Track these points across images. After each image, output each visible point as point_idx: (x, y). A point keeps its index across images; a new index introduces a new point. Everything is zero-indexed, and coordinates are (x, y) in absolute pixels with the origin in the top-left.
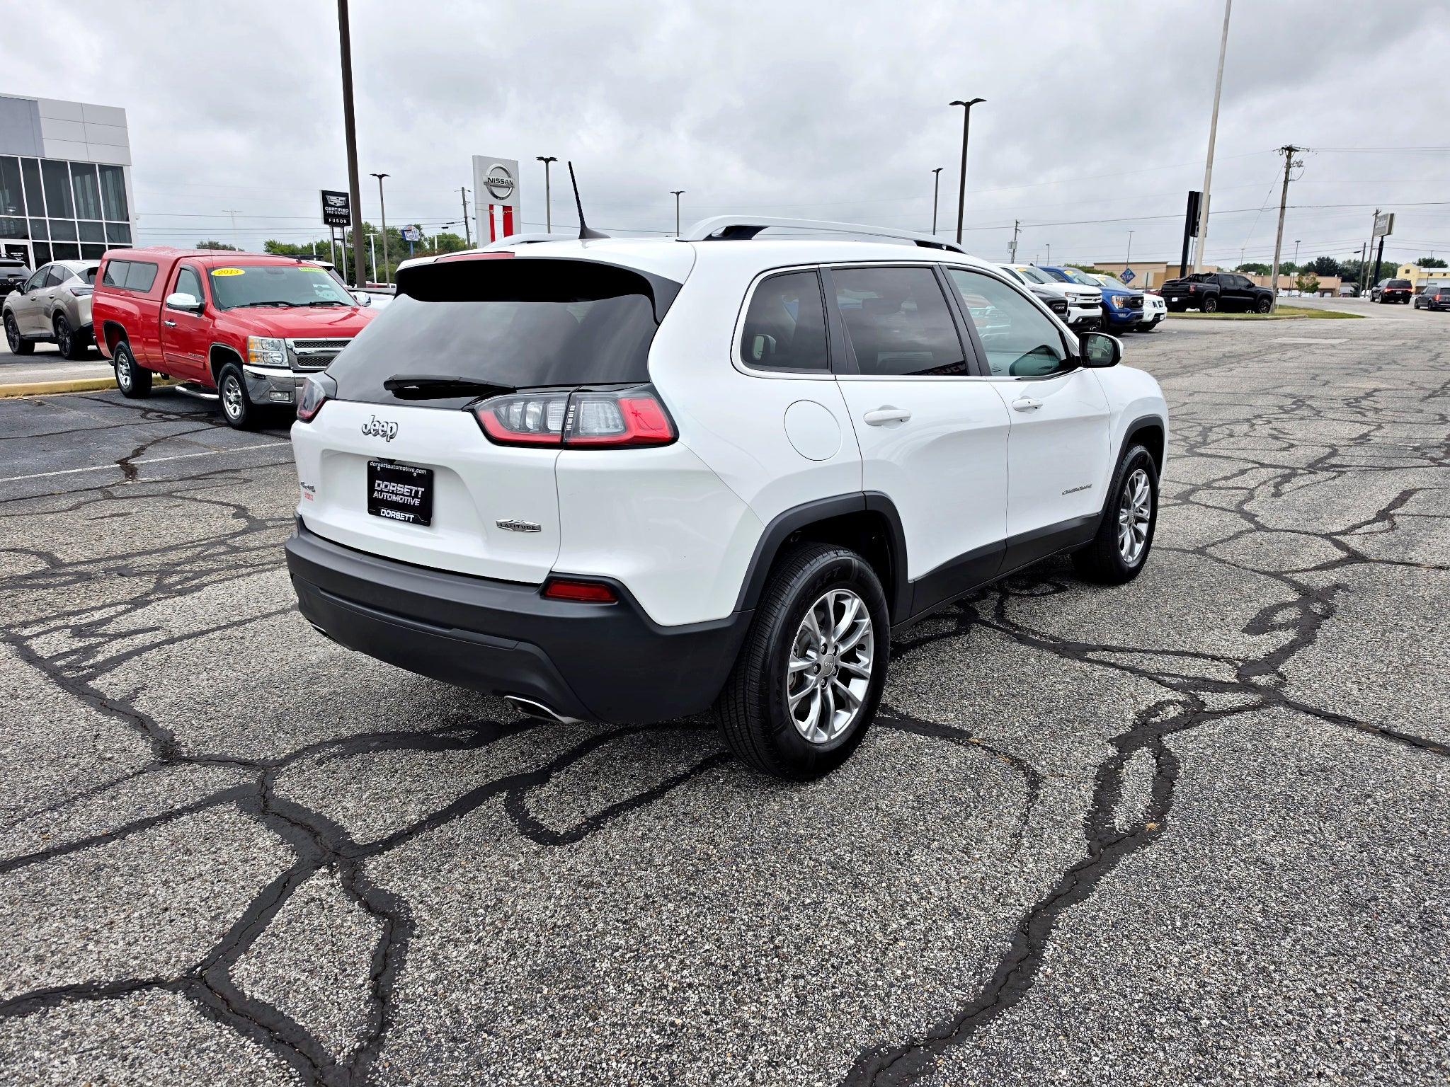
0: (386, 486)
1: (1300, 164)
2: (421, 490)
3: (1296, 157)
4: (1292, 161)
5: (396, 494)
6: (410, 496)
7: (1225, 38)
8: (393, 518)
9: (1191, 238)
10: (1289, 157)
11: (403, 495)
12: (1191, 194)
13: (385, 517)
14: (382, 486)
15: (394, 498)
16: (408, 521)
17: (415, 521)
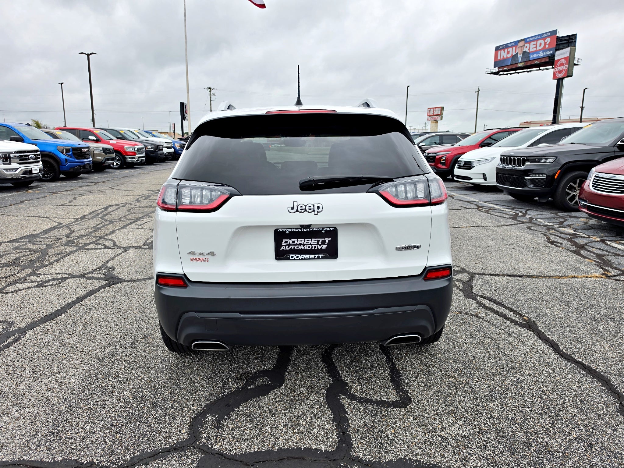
0: (293, 242)
1: (214, 94)
2: (328, 239)
3: (212, 91)
4: (211, 93)
5: (304, 245)
6: (318, 244)
7: (186, 42)
8: (303, 259)
9: (184, 121)
10: (210, 91)
11: (310, 245)
12: (181, 103)
13: (294, 259)
14: (289, 242)
15: (302, 247)
16: (318, 258)
17: (326, 258)
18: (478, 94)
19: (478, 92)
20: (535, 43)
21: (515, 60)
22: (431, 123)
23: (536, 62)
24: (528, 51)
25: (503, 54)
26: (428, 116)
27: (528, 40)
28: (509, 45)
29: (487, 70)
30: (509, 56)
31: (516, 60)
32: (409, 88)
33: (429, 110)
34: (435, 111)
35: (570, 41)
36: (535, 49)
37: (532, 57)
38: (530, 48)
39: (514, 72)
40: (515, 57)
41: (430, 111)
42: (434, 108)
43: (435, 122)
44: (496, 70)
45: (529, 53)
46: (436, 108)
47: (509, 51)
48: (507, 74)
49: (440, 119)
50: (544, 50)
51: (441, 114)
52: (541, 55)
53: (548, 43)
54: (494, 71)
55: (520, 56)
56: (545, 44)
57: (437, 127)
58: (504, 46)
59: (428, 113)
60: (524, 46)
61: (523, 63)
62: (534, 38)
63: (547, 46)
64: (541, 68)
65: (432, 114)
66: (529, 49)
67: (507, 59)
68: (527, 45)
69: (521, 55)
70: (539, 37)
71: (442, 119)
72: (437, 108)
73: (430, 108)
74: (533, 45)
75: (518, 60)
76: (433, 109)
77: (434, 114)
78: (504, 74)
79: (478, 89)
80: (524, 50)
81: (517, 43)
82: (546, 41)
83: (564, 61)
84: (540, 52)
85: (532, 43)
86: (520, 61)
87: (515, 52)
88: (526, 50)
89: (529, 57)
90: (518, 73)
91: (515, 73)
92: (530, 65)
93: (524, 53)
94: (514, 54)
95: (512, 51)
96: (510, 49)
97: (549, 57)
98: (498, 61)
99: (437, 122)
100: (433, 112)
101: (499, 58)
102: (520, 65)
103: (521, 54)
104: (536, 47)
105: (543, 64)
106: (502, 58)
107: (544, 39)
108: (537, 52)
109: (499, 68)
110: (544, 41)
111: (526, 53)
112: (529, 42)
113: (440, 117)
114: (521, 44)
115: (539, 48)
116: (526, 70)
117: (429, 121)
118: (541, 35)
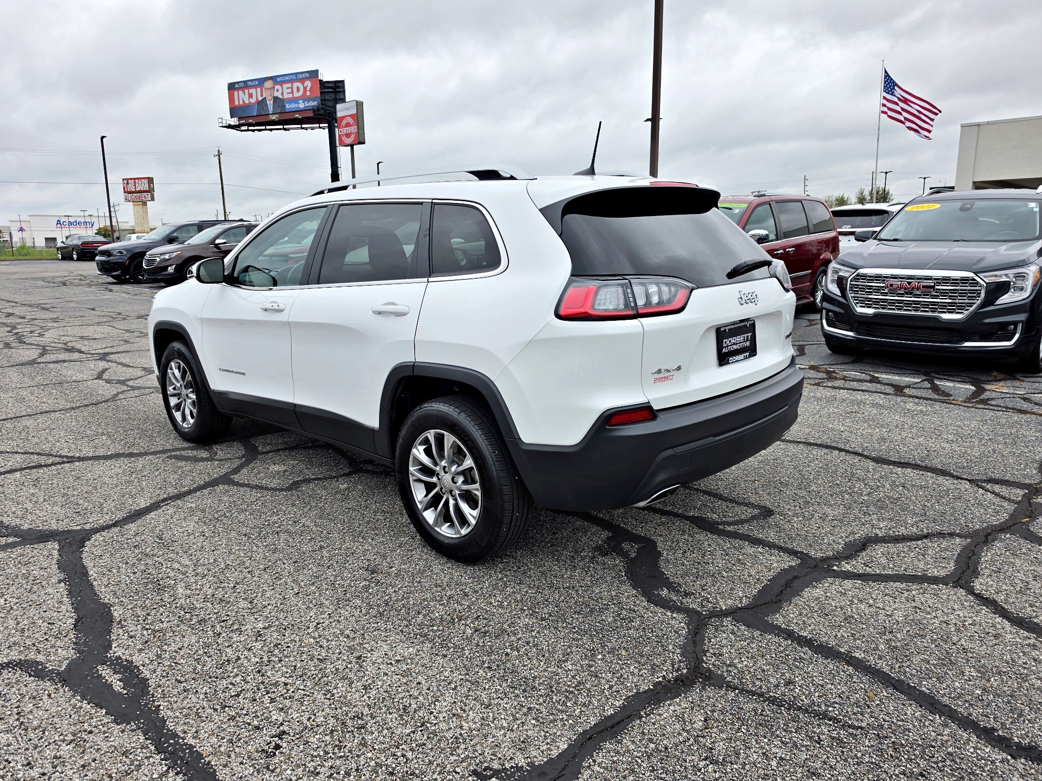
0: (730, 342)
2: (750, 334)
5: (736, 344)
6: (745, 341)
8: (737, 361)
11: (740, 343)
13: (733, 362)
14: (728, 342)
15: (735, 347)
16: (747, 358)
17: (750, 356)
18: (219, 159)
19: (219, 156)
20: (289, 85)
21: (263, 109)
22: (134, 205)
23: (296, 116)
24: (280, 96)
25: (242, 98)
26: (125, 192)
27: (278, 79)
28: (250, 83)
29: (220, 120)
30: (253, 100)
31: (265, 108)
32: (104, 139)
33: (125, 181)
34: (137, 185)
35: (337, 90)
36: (291, 96)
37: (288, 107)
38: (283, 92)
39: (264, 128)
40: (262, 103)
41: (128, 184)
42: (135, 179)
43: (141, 203)
44: (234, 121)
45: (283, 100)
46: (138, 179)
47: (252, 94)
48: (253, 131)
49: (150, 199)
50: (304, 98)
51: (151, 191)
52: (302, 106)
53: (308, 89)
54: (233, 124)
55: (270, 103)
56: (305, 88)
57: (147, 212)
58: (242, 85)
59: (124, 188)
60: (274, 88)
61: (277, 116)
62: (287, 78)
63: (308, 93)
64: (303, 126)
65: (134, 190)
66: (282, 94)
67: (250, 105)
68: (277, 87)
69: (272, 102)
70: (294, 77)
71: (153, 199)
72: (141, 178)
73: (127, 179)
74: (287, 88)
75: (268, 110)
76: (133, 181)
77: (137, 190)
78: (248, 130)
79: (219, 151)
80: (275, 95)
81: (262, 81)
82: (305, 85)
83: (351, 120)
84: (300, 102)
85: (285, 86)
86: (271, 110)
87: (262, 96)
88: (278, 94)
89: (284, 106)
90: (271, 130)
91: (266, 129)
92: (287, 120)
93: (276, 99)
94: (260, 98)
95: (257, 95)
96: (253, 91)
97: (314, 110)
98: (236, 108)
99: (144, 204)
100: (135, 185)
101: (237, 103)
102: (274, 117)
103: (271, 100)
104: (292, 92)
105: (307, 120)
106: (241, 103)
107: (302, 81)
108: (294, 100)
109: (240, 119)
110: (303, 85)
111: (278, 100)
112: (281, 83)
113: (149, 196)
114: (268, 84)
115: (296, 95)
116: (281, 127)
117: (129, 201)
118: (296, 74)
